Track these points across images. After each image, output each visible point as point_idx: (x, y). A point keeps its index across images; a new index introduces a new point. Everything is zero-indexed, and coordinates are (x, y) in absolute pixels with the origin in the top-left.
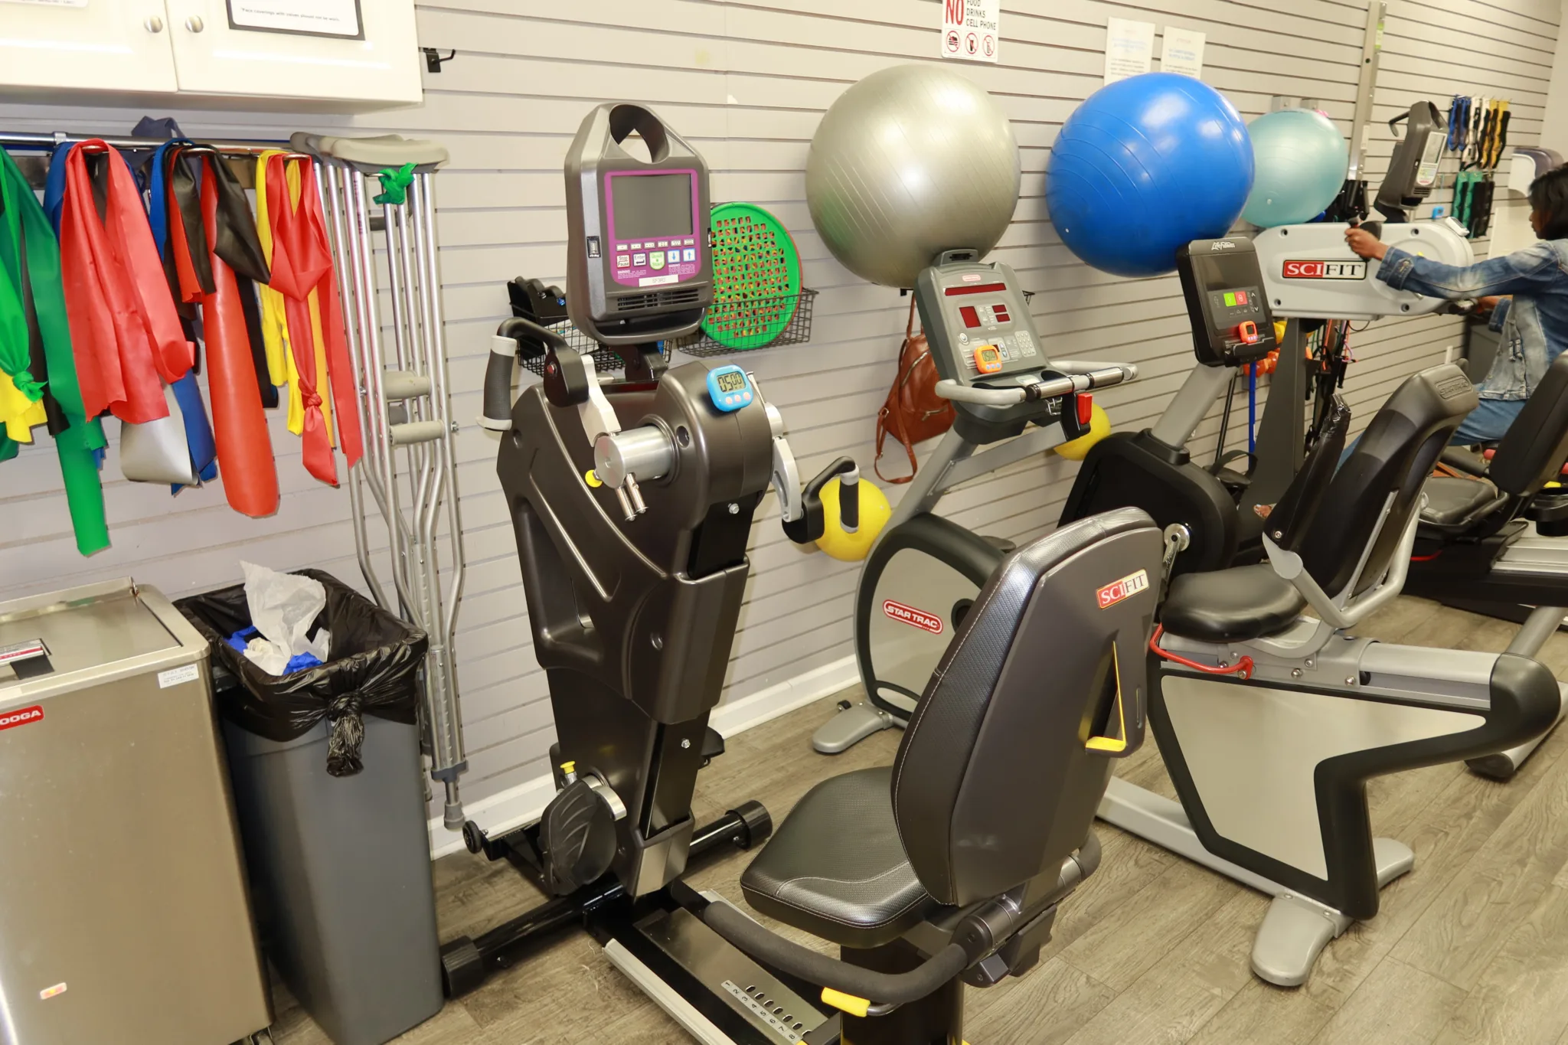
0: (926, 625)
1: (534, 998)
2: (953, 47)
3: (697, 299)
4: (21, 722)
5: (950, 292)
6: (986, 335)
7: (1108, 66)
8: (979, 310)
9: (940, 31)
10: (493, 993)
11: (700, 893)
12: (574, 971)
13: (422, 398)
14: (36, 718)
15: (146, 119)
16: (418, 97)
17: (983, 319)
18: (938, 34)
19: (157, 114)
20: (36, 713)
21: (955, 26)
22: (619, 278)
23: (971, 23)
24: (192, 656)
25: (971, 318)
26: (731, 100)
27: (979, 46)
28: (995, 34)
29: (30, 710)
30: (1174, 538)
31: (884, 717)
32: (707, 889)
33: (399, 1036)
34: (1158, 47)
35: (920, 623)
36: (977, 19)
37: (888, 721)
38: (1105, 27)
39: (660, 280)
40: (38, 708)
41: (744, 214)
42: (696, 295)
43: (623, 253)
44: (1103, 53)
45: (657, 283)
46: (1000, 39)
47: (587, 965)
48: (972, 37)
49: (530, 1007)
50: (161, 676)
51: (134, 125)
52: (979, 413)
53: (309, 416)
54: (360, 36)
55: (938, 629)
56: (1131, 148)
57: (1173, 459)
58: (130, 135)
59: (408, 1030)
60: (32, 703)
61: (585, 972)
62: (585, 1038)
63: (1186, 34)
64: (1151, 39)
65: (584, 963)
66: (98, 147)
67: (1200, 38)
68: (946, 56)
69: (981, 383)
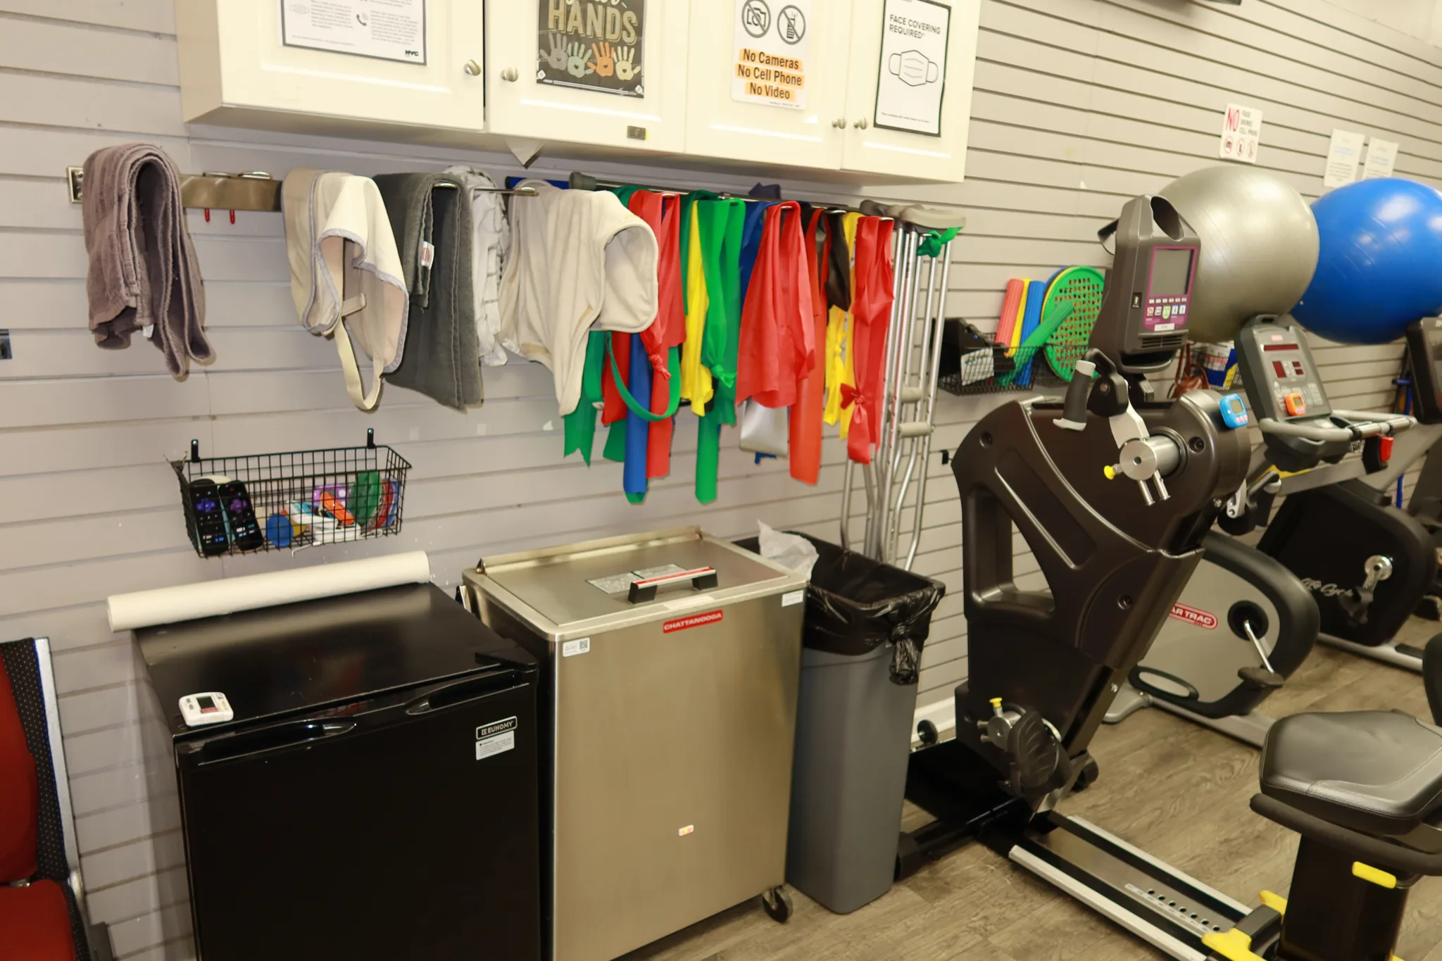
0: (1200, 622)
1: (963, 886)
2: (1228, 149)
3: (1180, 343)
4: (706, 622)
5: (1267, 348)
6: (1291, 385)
7: (1328, 168)
8: (1285, 364)
9: (1220, 136)
10: (925, 879)
11: (1070, 818)
12: (984, 869)
13: (919, 404)
14: (719, 619)
15: (759, 185)
16: (961, 179)
17: (1287, 372)
18: (1218, 138)
19: (766, 182)
20: (719, 615)
21: (1231, 133)
22: (1147, 323)
23: (1242, 131)
24: (802, 584)
25: (1280, 372)
26: (1083, 186)
27: (1246, 149)
28: (1256, 140)
29: (716, 613)
30: (1377, 568)
31: (1146, 697)
32: (1072, 815)
33: (868, 904)
34: (1364, 154)
35: (1192, 619)
36: (1247, 128)
37: (1149, 701)
38: (1329, 137)
39: (1166, 327)
40: (720, 612)
41: (1087, 275)
42: (1180, 340)
43: (1151, 305)
44: (1325, 157)
45: (1164, 329)
46: (1260, 144)
47: (991, 864)
48: (1241, 142)
49: (963, 892)
50: (785, 597)
51: (750, 189)
52: (1292, 444)
53: (857, 410)
54: (938, 135)
55: (1211, 624)
56: (1366, 239)
57: (1377, 500)
58: (747, 194)
59: (873, 901)
60: (717, 607)
61: (992, 871)
62: (1019, 919)
63: (1385, 144)
64: (1360, 146)
65: (988, 864)
66: (790, 207)
67: (1395, 147)
68: (1223, 156)
69: (1294, 420)
